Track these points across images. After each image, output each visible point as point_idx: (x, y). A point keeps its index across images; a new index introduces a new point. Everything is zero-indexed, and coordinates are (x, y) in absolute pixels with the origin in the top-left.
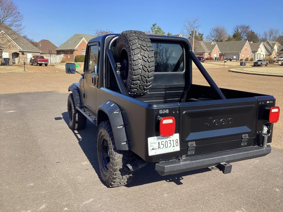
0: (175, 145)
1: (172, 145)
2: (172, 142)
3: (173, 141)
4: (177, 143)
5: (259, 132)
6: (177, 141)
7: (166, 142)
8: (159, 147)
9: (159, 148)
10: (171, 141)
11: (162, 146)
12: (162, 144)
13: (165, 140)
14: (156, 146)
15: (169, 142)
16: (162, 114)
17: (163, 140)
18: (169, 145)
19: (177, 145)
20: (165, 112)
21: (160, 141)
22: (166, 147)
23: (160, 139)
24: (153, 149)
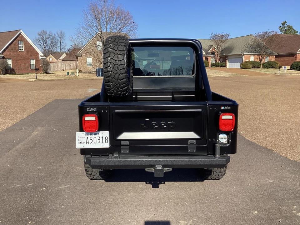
0: (104, 142)
1: (101, 141)
2: (101, 139)
3: (102, 137)
4: (106, 140)
5: (212, 140)
6: (106, 138)
7: (95, 138)
8: (87, 141)
9: (87, 143)
10: (100, 137)
11: (90, 141)
12: (90, 140)
13: (93, 136)
14: (84, 140)
15: (98, 138)
16: (90, 111)
17: (91, 136)
18: (98, 141)
19: (106, 142)
20: (93, 110)
21: (89, 136)
22: (95, 142)
23: (88, 135)
24: (81, 143)
